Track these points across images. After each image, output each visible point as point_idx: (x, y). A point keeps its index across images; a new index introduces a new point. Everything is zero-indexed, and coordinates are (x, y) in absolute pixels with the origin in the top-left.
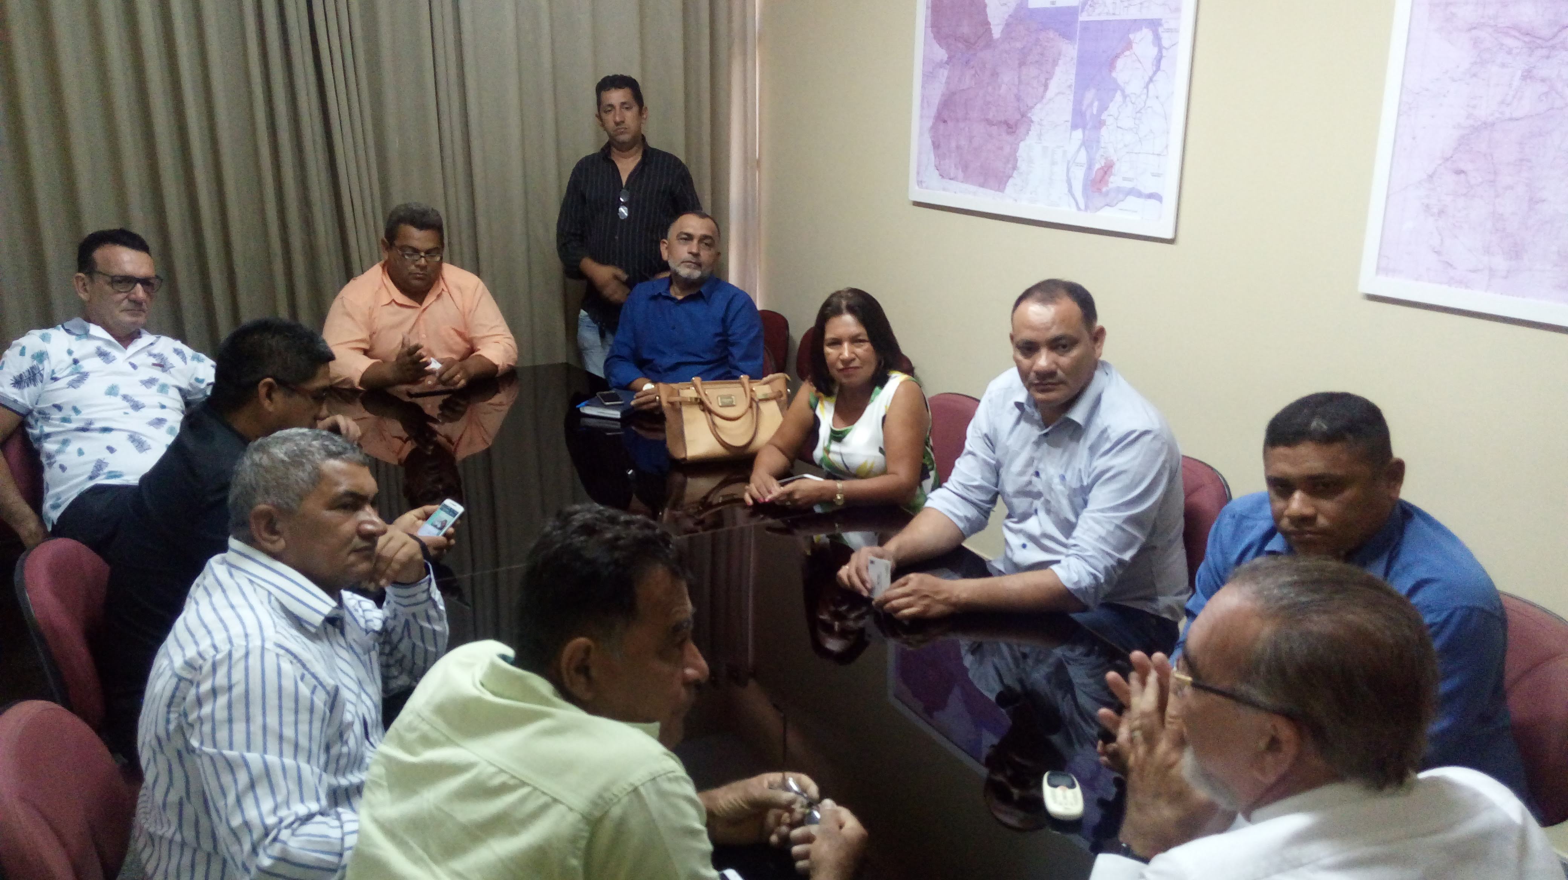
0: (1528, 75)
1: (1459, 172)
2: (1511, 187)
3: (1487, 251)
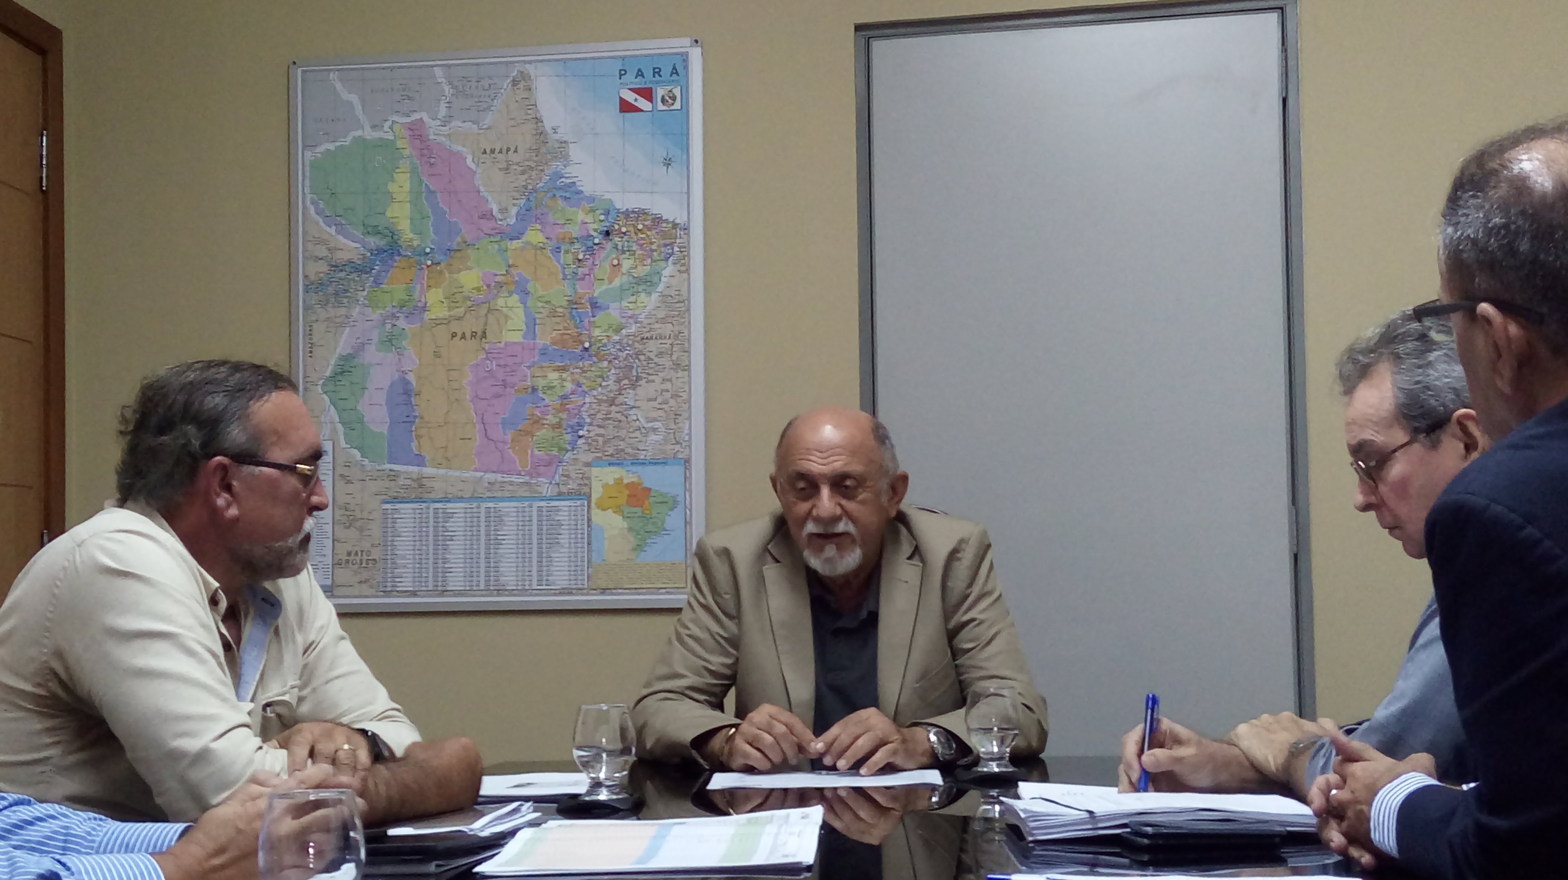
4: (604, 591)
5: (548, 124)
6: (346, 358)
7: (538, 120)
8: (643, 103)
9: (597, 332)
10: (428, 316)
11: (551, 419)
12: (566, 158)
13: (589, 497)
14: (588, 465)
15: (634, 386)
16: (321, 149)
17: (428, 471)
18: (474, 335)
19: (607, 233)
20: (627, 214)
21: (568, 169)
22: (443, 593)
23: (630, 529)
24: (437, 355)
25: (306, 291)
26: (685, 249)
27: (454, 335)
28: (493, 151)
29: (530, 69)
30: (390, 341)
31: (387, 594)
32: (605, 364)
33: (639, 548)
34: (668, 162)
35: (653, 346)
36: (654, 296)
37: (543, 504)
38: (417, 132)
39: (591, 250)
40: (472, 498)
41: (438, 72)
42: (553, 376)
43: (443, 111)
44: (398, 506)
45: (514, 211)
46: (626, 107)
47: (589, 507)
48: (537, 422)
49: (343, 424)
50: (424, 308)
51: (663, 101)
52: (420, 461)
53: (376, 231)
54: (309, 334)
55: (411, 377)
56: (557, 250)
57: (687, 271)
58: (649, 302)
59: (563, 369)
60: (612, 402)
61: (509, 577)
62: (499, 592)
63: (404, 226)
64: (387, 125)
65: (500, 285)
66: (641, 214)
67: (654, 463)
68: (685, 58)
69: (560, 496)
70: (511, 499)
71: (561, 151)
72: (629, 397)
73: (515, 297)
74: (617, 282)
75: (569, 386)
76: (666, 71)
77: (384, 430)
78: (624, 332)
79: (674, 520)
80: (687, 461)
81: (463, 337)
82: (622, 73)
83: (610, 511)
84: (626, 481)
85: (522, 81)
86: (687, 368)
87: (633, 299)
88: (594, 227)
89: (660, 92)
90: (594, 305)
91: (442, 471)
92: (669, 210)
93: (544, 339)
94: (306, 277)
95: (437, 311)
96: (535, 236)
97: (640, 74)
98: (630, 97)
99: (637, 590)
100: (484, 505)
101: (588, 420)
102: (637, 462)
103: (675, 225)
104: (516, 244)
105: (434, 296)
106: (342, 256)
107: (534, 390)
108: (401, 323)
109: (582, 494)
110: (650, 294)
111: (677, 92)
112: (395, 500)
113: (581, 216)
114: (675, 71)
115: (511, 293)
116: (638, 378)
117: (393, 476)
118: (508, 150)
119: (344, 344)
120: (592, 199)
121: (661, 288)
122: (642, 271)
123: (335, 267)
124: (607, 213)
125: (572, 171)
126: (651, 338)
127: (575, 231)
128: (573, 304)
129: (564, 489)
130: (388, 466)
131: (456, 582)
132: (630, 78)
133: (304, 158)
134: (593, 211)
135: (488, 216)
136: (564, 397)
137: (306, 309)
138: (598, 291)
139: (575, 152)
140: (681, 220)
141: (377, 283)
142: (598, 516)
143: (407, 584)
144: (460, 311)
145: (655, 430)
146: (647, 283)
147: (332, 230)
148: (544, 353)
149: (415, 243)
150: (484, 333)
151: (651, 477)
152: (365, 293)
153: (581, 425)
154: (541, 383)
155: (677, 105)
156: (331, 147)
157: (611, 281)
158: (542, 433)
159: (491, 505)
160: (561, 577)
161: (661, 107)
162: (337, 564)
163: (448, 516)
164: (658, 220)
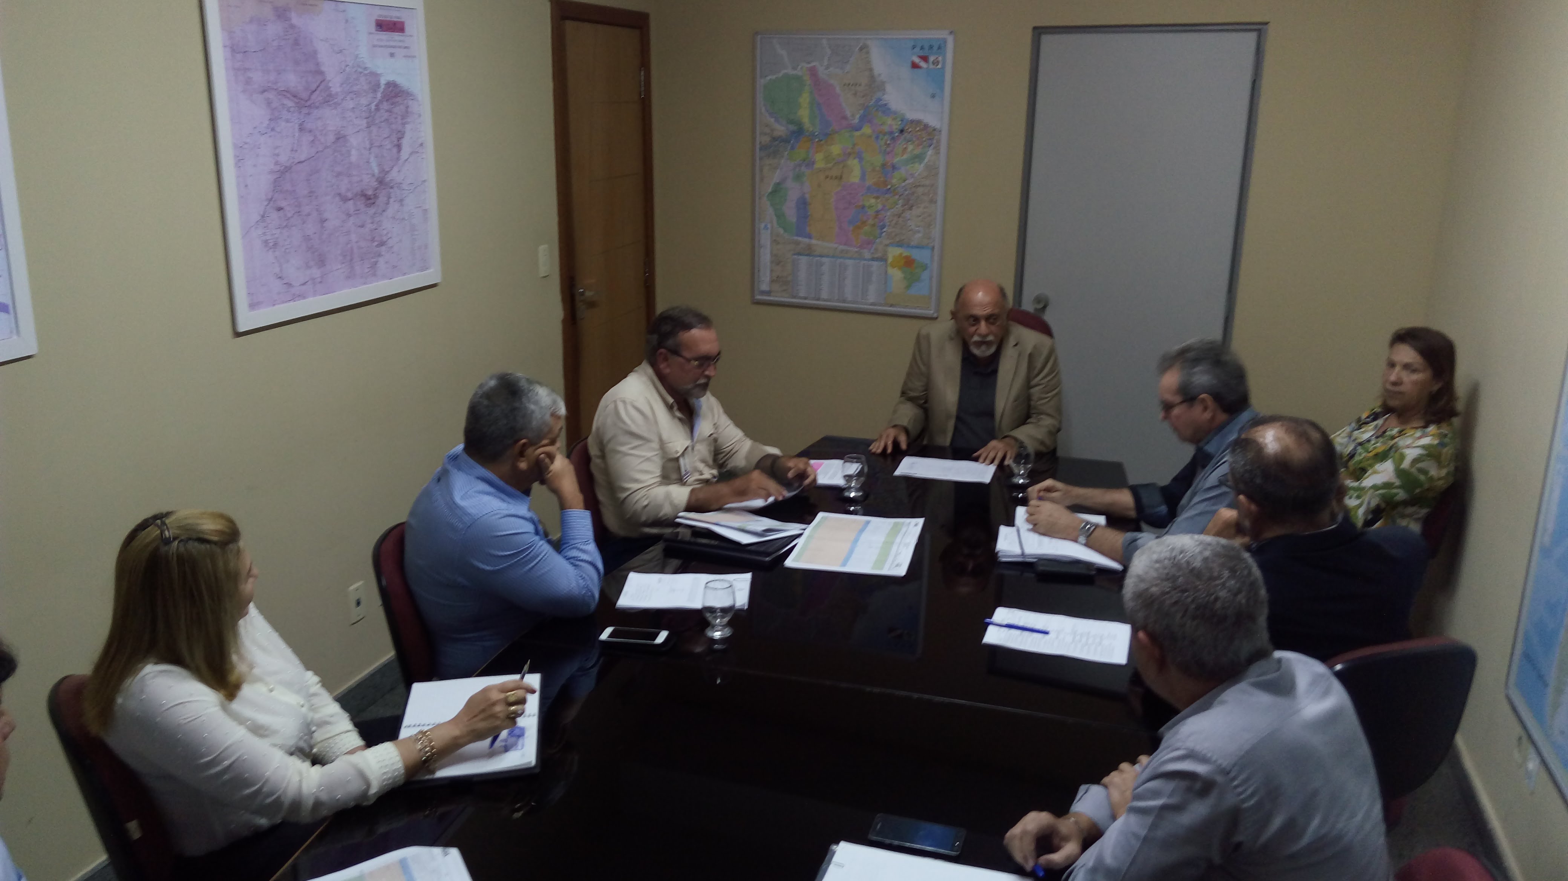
0: (301, 129)
1: (280, 209)
2: (309, 215)
3: (308, 267)
4: (891, 306)
5: (876, 71)
6: (778, 184)
7: (871, 70)
8: (923, 64)
9: (894, 181)
10: (817, 166)
11: (871, 222)
12: (884, 90)
13: (886, 260)
14: (887, 245)
15: (911, 208)
16: (769, 78)
17: (814, 242)
18: (836, 178)
19: (902, 131)
20: (912, 121)
21: (885, 96)
22: (818, 299)
23: (905, 278)
24: (819, 186)
25: (761, 149)
26: (938, 142)
27: (827, 177)
28: (849, 84)
29: (869, 43)
30: (798, 177)
31: (794, 297)
32: (897, 197)
33: (908, 287)
34: (933, 96)
35: (920, 190)
36: (922, 165)
37: (865, 262)
38: (813, 72)
39: (893, 139)
40: (833, 257)
41: (824, 42)
42: (873, 201)
43: (826, 63)
44: (801, 257)
45: (858, 116)
46: (915, 66)
47: (886, 267)
48: (864, 223)
49: (776, 215)
50: (813, 163)
51: (933, 63)
52: (810, 237)
53: (791, 122)
54: (761, 170)
55: (807, 196)
56: (877, 138)
57: (939, 153)
58: (919, 168)
59: (877, 198)
60: (899, 216)
61: (849, 296)
62: (844, 301)
63: (806, 121)
64: (800, 67)
65: (850, 154)
66: (918, 122)
67: (917, 247)
68: (945, 41)
69: (873, 259)
70: (850, 258)
71: (881, 87)
72: (907, 214)
73: (856, 161)
74: (905, 157)
75: (880, 207)
76: (935, 48)
77: (794, 220)
78: (907, 182)
79: (925, 275)
80: (933, 248)
81: (831, 178)
82: (914, 47)
83: (896, 268)
84: (905, 254)
85: (864, 48)
86: (936, 202)
87: (912, 165)
88: (896, 126)
89: (932, 59)
90: (894, 167)
91: (819, 243)
92: (932, 120)
93: (869, 182)
94: (760, 143)
95: (820, 165)
96: (867, 130)
97: (922, 48)
98: (917, 60)
99: (906, 307)
100: (839, 261)
101: (888, 224)
102: (909, 246)
103: (935, 130)
104: (858, 133)
105: (819, 157)
106: (777, 134)
107: (863, 207)
108: (803, 169)
109: (883, 259)
110: (920, 163)
111: (940, 59)
112: (799, 254)
113: (889, 121)
114: (939, 48)
115: (855, 158)
116: (912, 206)
117: (798, 243)
118: (856, 85)
119: (776, 178)
120: (895, 113)
121: (926, 160)
122: (917, 151)
123: (774, 139)
124: (902, 121)
125: (886, 98)
126: (919, 186)
127: (886, 128)
128: (884, 166)
129: (876, 256)
130: (796, 238)
131: (824, 295)
132: (917, 50)
133: (761, 82)
134: (894, 119)
135: (845, 118)
136: (877, 212)
137: (761, 159)
138: (896, 160)
139: (889, 88)
140: (938, 127)
141: (793, 148)
142: (892, 271)
143: (802, 294)
144: (830, 165)
145: (919, 232)
146: (919, 158)
147: (772, 120)
148: (869, 188)
149: (811, 129)
150: (841, 178)
151: (916, 254)
152: (787, 153)
153: (883, 227)
154: (867, 204)
155: (939, 66)
156: (774, 77)
157: (902, 156)
158: (867, 228)
159: (842, 260)
160: (872, 297)
161: (931, 66)
162: (772, 281)
163: (822, 264)
164: (926, 126)
